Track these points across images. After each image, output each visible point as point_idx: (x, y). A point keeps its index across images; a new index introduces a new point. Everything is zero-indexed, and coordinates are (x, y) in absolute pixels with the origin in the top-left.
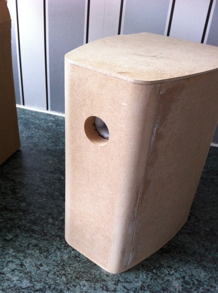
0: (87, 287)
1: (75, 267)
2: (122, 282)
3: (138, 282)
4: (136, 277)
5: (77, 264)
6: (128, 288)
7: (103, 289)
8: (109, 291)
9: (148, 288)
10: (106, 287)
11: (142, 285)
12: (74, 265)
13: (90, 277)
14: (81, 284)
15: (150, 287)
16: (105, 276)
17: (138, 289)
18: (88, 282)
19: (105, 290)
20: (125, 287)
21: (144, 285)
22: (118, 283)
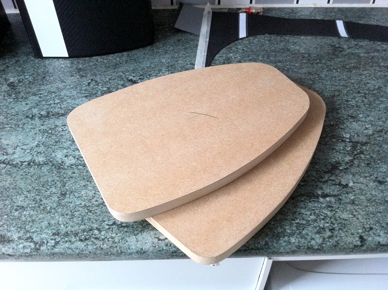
2: (20, 146)
3: (34, 142)
4: (33, 140)
6: (25, 149)
7: (3, 154)
8: (9, 155)
9: (43, 144)
10: (6, 153)
11: (38, 144)
15: (45, 143)
16: (6, 146)
17: (34, 147)
19: (6, 155)
20: (22, 149)
21: (39, 143)
22: (17, 147)
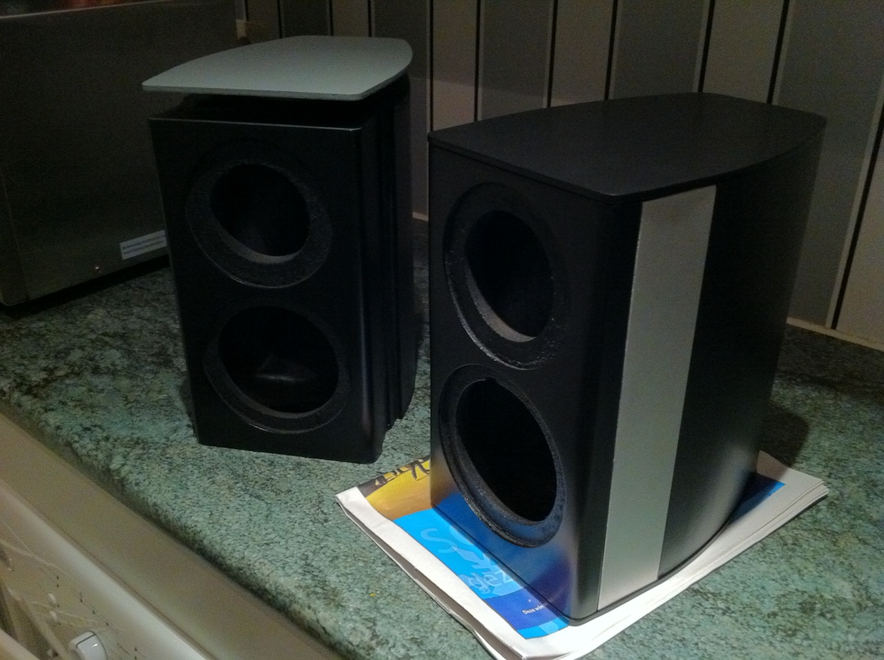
0: (402, 460)
1: (398, 438)
5: (403, 435)
12: (398, 436)
13: (413, 452)
14: (395, 456)
18: (407, 456)
